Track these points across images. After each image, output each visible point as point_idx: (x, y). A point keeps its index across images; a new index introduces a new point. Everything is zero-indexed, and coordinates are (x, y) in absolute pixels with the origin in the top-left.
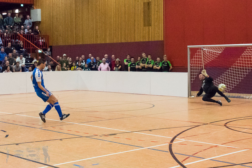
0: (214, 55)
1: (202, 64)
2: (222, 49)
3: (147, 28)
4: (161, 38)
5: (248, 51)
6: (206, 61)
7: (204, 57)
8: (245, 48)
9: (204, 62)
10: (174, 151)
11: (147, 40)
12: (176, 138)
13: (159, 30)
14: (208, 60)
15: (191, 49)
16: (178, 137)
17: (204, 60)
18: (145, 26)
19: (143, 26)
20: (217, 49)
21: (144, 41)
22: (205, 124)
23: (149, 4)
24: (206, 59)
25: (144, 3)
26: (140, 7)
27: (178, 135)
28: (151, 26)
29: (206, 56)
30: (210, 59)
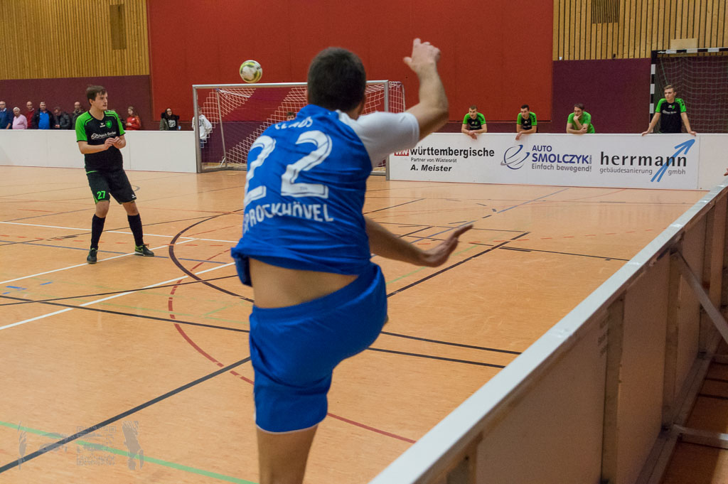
0: (238, 100)
1: (219, 116)
2: (250, 91)
3: (118, 52)
4: (145, 71)
5: (292, 94)
6: (225, 111)
7: (221, 104)
8: (288, 89)
9: (222, 113)
10: (177, 256)
11: (119, 74)
12: (180, 237)
13: (140, 57)
14: (228, 109)
15: (199, 91)
16: (183, 234)
17: (221, 109)
18: (114, 48)
19: (111, 49)
20: (242, 91)
21: (115, 75)
22: (225, 214)
23: (120, 8)
24: (224, 106)
25: (111, 7)
26: (104, 15)
27: (182, 232)
28: (126, 48)
29: (224, 102)
30: (231, 107)
